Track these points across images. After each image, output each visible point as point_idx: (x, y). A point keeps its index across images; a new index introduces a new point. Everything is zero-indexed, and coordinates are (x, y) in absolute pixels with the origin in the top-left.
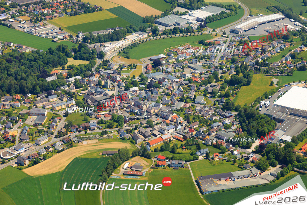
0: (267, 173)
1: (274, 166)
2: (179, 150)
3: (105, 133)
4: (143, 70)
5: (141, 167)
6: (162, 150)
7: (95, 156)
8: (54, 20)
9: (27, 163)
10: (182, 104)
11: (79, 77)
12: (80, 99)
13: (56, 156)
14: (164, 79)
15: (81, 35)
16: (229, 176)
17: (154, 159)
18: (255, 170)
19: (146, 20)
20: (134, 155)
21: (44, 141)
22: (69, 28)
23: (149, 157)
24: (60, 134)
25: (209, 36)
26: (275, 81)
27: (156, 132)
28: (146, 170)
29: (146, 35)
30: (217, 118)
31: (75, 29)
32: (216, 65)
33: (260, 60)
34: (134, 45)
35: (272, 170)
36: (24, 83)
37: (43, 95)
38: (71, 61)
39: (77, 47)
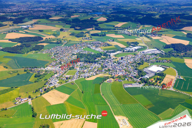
0: (141, 84)
1: (143, 83)
2: (122, 78)
3: (106, 72)
4: (118, 60)
5: (111, 80)
6: (117, 77)
7: (102, 77)
8: (101, 47)
9: (86, 77)
10: (125, 68)
11: (103, 60)
12: (102, 65)
13: (93, 76)
14: (123, 62)
15: (106, 51)
16: (131, 84)
17: (115, 79)
18: (138, 84)
19: (122, 48)
20: (111, 78)
21: (91, 73)
22: (103, 49)
23: (114, 78)
24: (95, 72)
25: (137, 53)
26: (149, 64)
27: (117, 73)
28: (113, 81)
29: (121, 52)
30: (133, 71)
31: (105, 49)
32: (137, 60)
33: (147, 59)
34: (118, 54)
35: (142, 84)
36: (90, 60)
37: (94, 63)
38: (102, 56)
39: (104, 53)
